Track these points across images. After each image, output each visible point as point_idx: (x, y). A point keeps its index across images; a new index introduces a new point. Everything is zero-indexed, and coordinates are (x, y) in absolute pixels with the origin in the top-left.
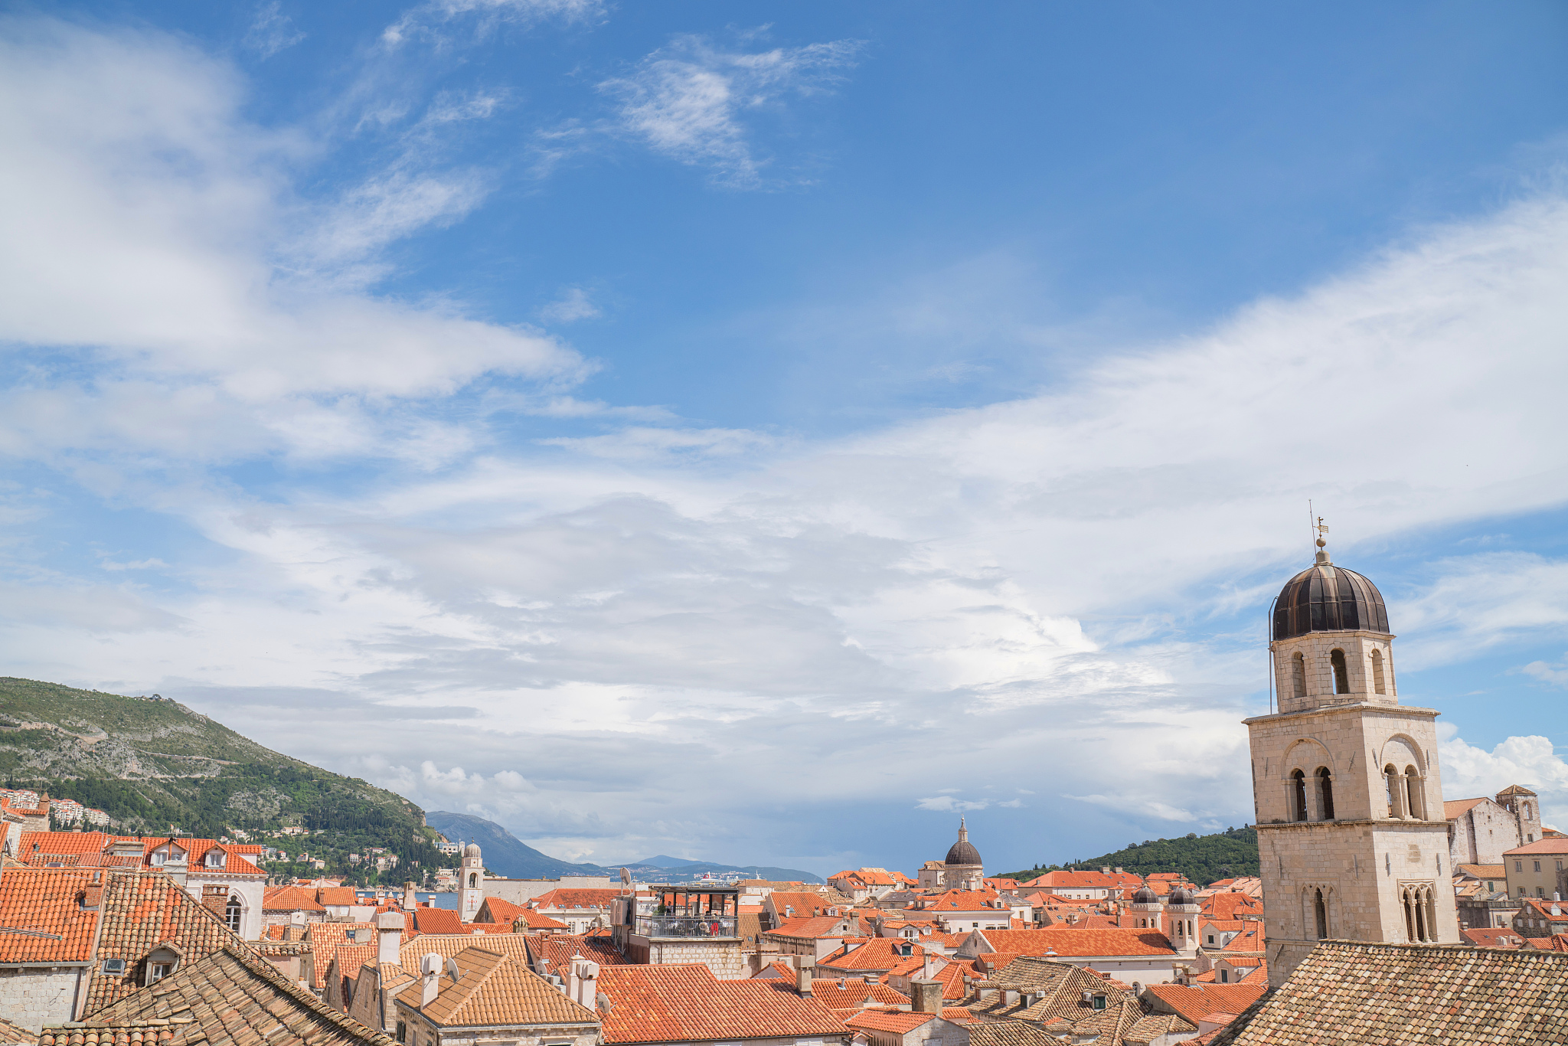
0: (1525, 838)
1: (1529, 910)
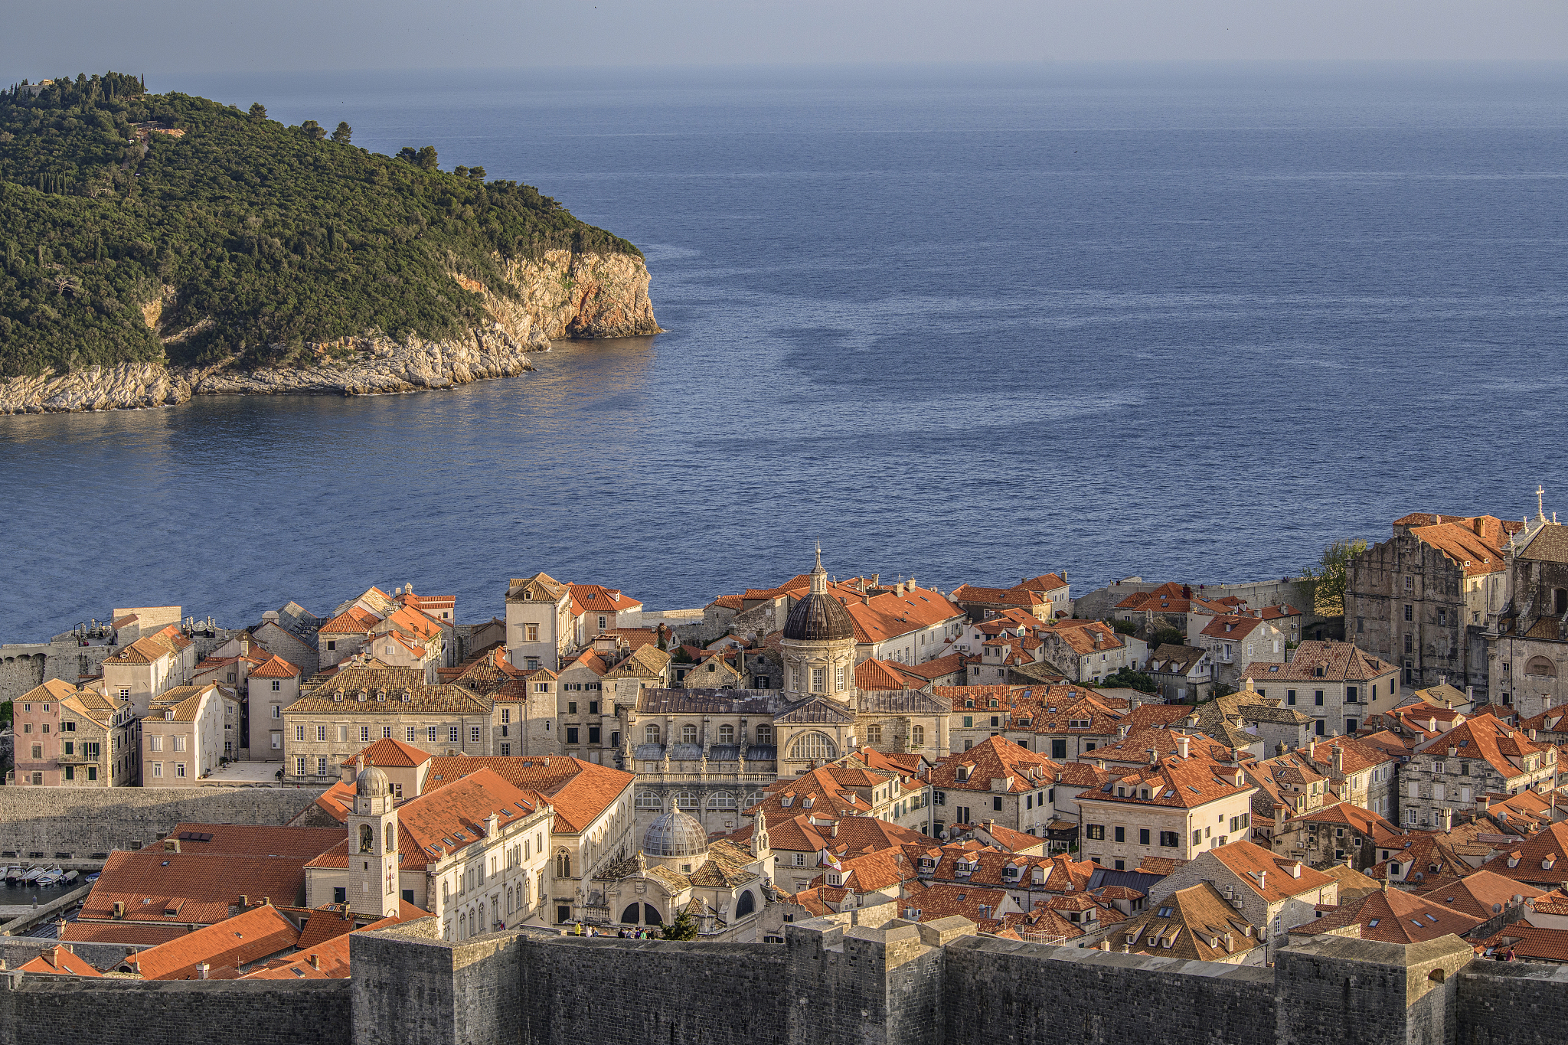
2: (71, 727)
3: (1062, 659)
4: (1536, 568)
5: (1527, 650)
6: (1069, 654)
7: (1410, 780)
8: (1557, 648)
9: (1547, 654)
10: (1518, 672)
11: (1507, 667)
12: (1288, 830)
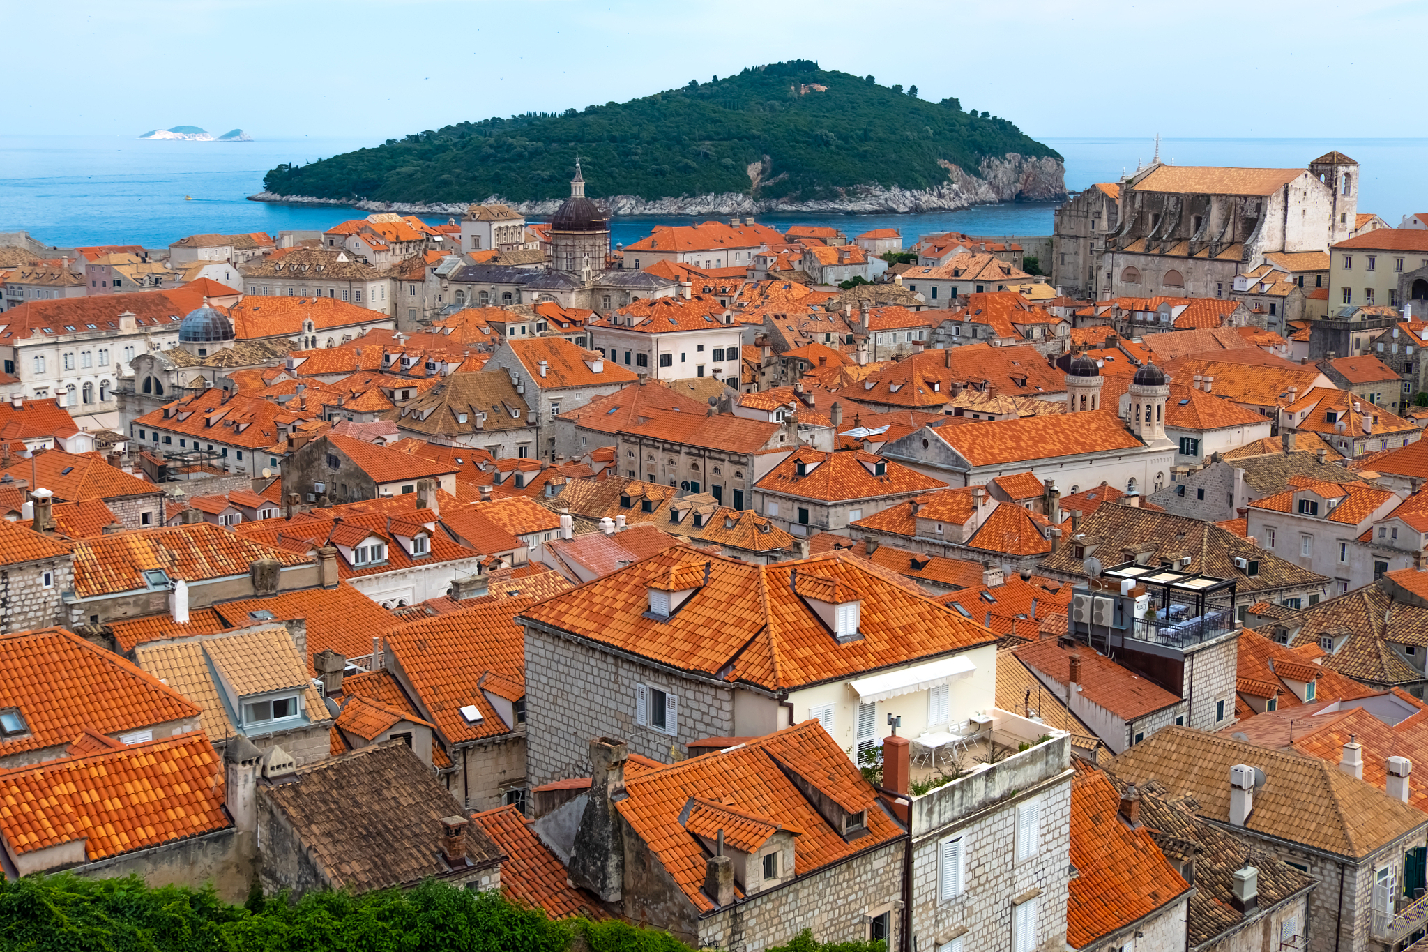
0: (1338, 218)
1: (1396, 333)
2: (119, 283)
3: (813, 269)
4: (1139, 198)
5: (1122, 261)
6: (817, 265)
7: (938, 342)
8: (1142, 258)
9: (1135, 265)
10: (1116, 280)
11: (1109, 275)
12: (769, 364)
